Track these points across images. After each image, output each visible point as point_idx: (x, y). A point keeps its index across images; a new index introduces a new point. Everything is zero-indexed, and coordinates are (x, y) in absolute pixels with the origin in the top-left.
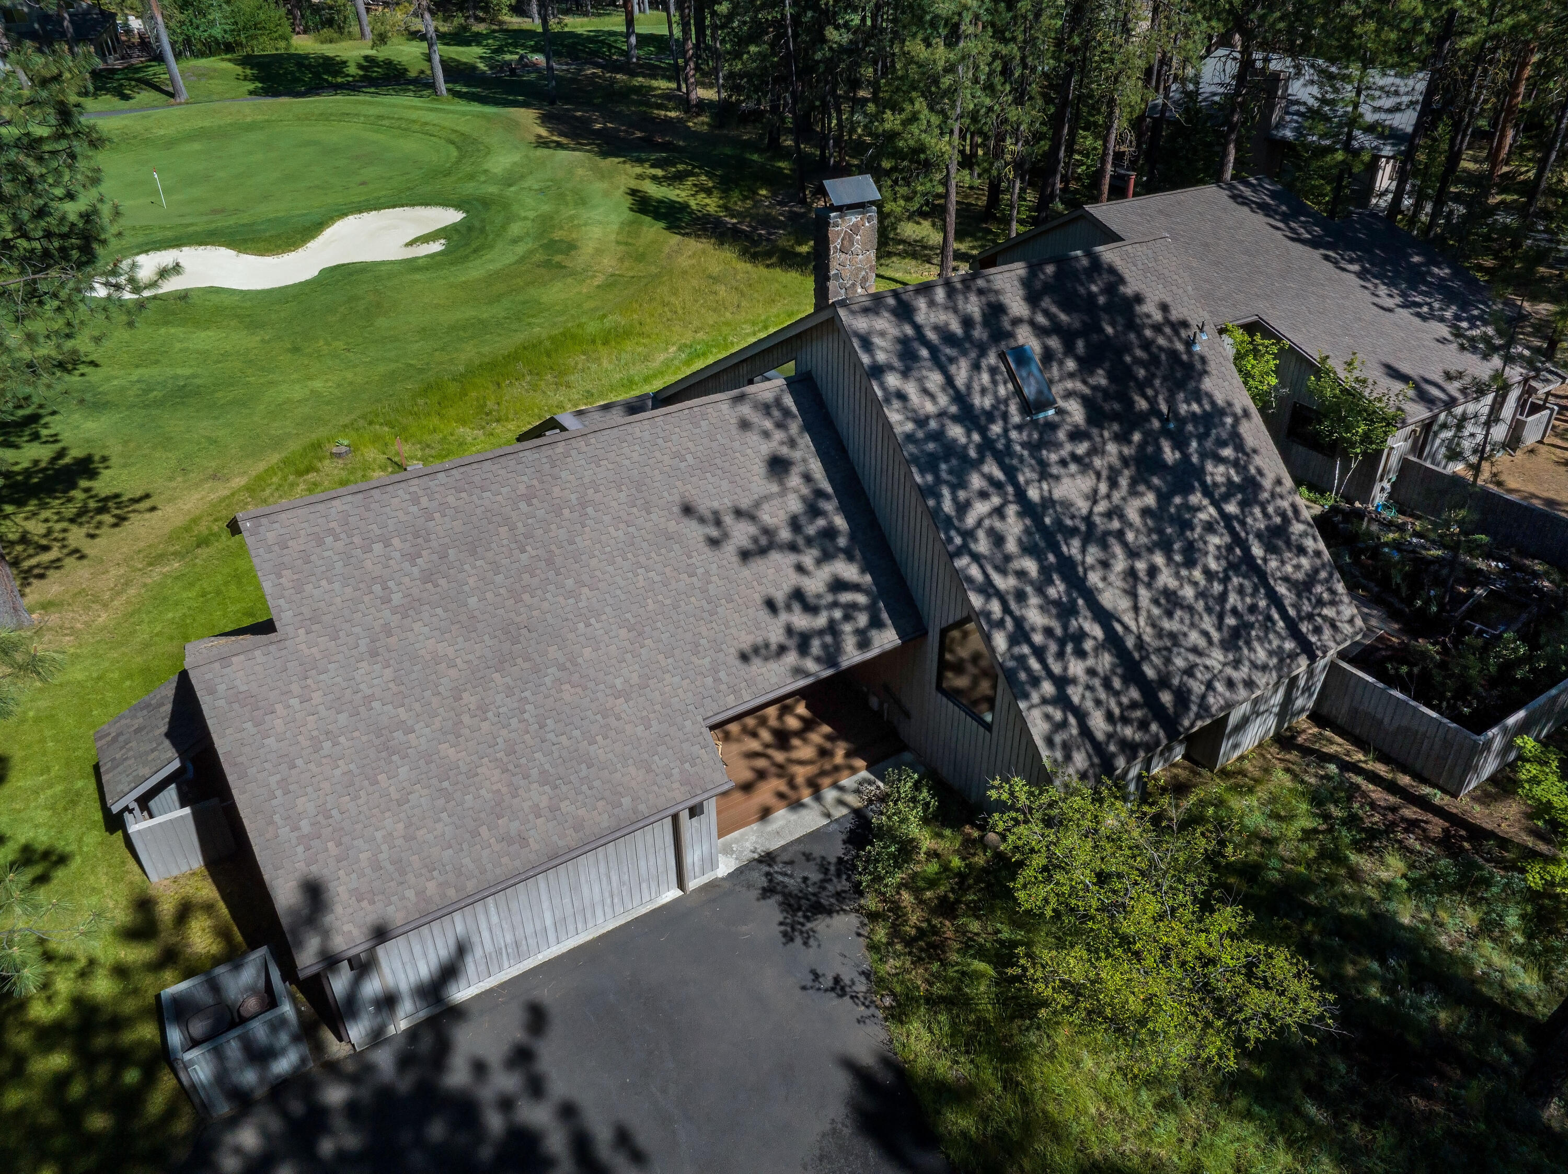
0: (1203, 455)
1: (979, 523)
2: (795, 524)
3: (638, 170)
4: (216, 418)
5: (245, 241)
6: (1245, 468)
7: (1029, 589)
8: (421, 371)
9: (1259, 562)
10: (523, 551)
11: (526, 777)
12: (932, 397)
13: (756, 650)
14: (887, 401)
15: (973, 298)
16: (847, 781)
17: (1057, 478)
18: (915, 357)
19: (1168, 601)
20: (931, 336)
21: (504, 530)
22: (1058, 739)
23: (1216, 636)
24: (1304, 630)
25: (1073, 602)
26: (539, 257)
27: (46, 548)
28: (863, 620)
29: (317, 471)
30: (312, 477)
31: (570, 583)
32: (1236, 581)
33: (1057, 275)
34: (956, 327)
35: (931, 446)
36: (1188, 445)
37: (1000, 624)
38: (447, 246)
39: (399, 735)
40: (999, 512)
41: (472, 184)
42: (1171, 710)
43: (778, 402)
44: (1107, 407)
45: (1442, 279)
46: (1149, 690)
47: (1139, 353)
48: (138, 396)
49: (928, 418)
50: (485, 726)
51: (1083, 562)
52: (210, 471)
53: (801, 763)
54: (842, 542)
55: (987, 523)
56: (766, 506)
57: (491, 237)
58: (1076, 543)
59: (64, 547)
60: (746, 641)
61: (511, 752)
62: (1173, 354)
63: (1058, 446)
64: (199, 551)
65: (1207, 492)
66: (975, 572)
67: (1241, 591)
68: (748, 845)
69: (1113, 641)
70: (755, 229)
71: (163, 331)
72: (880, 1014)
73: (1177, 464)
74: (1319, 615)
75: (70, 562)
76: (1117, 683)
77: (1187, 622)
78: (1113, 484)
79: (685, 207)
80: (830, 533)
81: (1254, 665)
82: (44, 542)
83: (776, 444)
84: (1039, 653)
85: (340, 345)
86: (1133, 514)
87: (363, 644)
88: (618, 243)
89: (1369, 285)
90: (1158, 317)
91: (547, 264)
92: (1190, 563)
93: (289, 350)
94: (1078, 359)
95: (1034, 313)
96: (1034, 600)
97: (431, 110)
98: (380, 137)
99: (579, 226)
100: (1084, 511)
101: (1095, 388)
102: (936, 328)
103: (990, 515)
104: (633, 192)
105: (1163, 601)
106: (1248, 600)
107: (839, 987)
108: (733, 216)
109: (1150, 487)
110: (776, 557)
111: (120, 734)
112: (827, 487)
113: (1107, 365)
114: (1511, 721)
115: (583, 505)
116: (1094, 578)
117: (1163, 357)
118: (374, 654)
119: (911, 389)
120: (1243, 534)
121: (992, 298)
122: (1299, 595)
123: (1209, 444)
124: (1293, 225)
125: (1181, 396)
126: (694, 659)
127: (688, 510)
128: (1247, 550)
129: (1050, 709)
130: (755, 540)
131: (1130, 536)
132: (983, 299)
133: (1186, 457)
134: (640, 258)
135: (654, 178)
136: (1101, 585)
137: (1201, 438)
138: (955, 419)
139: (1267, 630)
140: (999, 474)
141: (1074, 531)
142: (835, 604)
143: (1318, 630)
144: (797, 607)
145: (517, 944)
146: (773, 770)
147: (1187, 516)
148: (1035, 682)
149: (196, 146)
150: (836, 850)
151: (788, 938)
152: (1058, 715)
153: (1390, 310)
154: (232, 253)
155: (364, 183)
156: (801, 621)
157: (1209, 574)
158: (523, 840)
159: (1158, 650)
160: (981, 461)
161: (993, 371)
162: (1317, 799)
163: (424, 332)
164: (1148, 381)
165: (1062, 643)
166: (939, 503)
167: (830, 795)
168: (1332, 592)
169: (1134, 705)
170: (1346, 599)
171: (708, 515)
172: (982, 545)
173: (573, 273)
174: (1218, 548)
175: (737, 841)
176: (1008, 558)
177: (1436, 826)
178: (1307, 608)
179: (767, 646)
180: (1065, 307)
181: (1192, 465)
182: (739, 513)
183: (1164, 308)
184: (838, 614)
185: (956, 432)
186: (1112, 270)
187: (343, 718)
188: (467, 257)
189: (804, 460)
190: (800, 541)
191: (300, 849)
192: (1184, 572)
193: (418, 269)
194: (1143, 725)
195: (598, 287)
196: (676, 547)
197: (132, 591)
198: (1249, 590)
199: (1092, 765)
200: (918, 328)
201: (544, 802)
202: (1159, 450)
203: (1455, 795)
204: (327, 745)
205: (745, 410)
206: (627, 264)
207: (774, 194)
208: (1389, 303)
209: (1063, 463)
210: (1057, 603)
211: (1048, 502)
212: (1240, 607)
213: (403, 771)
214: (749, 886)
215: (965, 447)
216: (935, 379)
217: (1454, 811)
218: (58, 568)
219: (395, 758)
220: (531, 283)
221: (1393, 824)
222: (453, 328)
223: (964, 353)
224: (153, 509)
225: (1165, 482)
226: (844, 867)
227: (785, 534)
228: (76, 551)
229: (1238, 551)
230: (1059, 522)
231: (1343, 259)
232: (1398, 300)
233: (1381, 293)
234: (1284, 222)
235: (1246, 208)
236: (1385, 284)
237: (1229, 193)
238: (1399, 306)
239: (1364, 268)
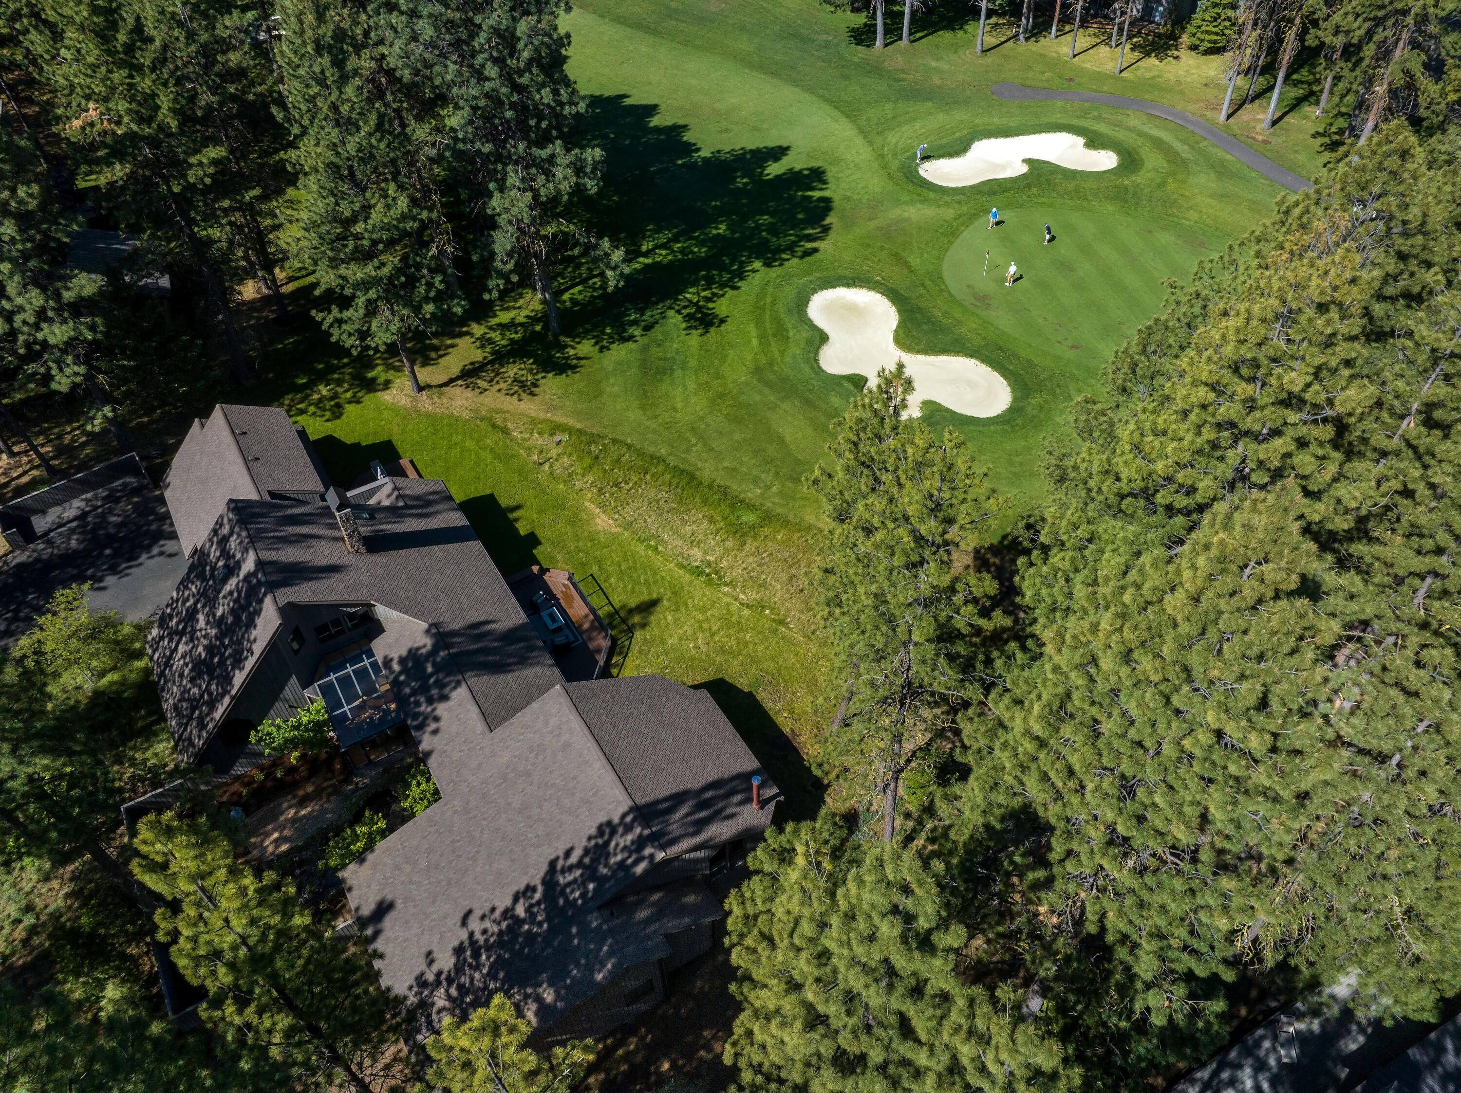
89: (497, 914)
124: (578, 873)
153: (464, 922)
208: (475, 925)
231: (531, 906)
232: (480, 938)
233: (487, 924)
234: (580, 864)
235: (593, 831)
236: (501, 932)
237: (616, 820)
238: (471, 934)
239: (519, 922)
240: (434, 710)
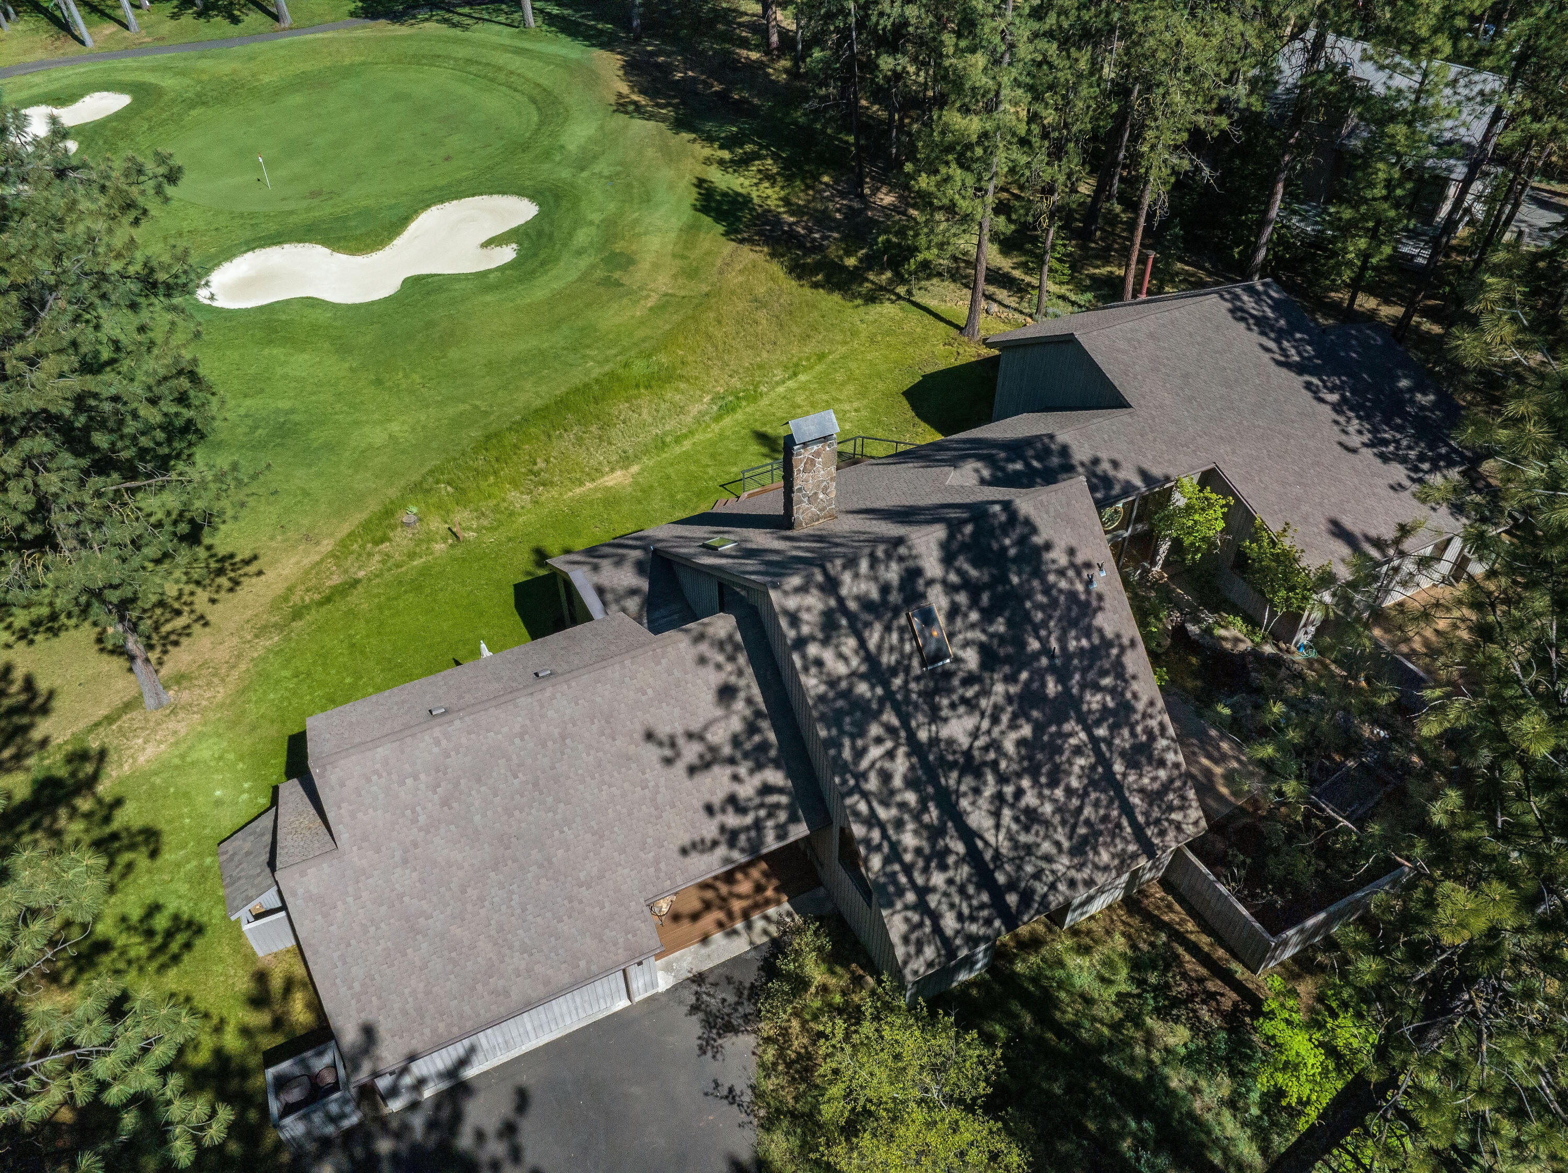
0: (1083, 686)
1: (873, 764)
2: (736, 741)
3: (707, 152)
4: (310, 466)
5: (339, 239)
6: (1122, 694)
7: (906, 817)
8: (486, 414)
9: (1119, 777)
10: (516, 777)
11: (511, 948)
12: (845, 659)
13: (694, 845)
14: (806, 669)
15: (894, 566)
16: (772, 911)
17: (946, 720)
18: (837, 627)
19: (1027, 817)
20: (852, 605)
21: (502, 762)
22: (913, 937)
23: (1066, 844)
24: (1149, 833)
25: (944, 825)
26: (599, 274)
27: (178, 613)
28: (783, 816)
29: (390, 540)
30: (385, 546)
31: (550, 800)
32: (1093, 796)
33: (974, 534)
34: (875, 595)
35: (840, 703)
36: (1071, 677)
37: (878, 848)
38: (519, 252)
39: (422, 920)
40: (890, 755)
41: (546, 166)
42: (1014, 910)
43: (730, 637)
44: (1002, 652)
45: (1422, 408)
46: (997, 893)
47: (1041, 598)
48: (246, 434)
49: (840, 679)
50: (483, 912)
51: (957, 791)
52: (303, 530)
53: (739, 897)
54: (773, 753)
55: (878, 765)
56: (712, 729)
57: (558, 246)
58: (954, 775)
59: (192, 611)
60: (685, 839)
61: (501, 929)
62: (1072, 595)
63: (950, 691)
64: (294, 624)
65: (1082, 719)
66: (863, 807)
67: (1096, 804)
68: (685, 965)
69: (973, 856)
70: (810, 231)
71: (266, 352)
72: (755, 1122)
73: (1058, 695)
74: (1167, 820)
75: (197, 628)
76: (971, 890)
77: (1042, 833)
78: (995, 720)
79: (746, 200)
80: (763, 747)
81: (1096, 867)
82: (176, 605)
83: (727, 674)
84: (908, 869)
85: (416, 378)
86: (1009, 746)
87: (398, 854)
88: (674, 256)
89: (1342, 419)
90: (1063, 561)
91: (607, 282)
92: (1053, 783)
93: (372, 382)
94: (982, 611)
95: (947, 572)
96: (910, 826)
97: (519, 51)
98: (467, 90)
99: (639, 235)
100: (965, 746)
101: (991, 636)
102: (858, 598)
103: (882, 757)
104: (700, 183)
105: (1022, 818)
106: (1102, 812)
107: (731, 1096)
108: (792, 214)
109: (1029, 719)
110: (716, 769)
111: (234, 854)
112: (763, 707)
113: (1007, 614)
114: (1310, 922)
115: (563, 738)
116: (964, 803)
117: (1062, 598)
118: (405, 861)
119: (828, 656)
120: (1108, 755)
121: (910, 563)
122: (1151, 805)
123: (1091, 676)
124: (1286, 344)
125: (1073, 633)
126: (642, 854)
127: (649, 736)
128: (1108, 766)
129: (910, 914)
130: (701, 757)
131: (1003, 765)
132: (903, 565)
133: (1067, 689)
134: (692, 273)
135: (721, 162)
136: (969, 809)
137: (1084, 671)
138: (863, 677)
139: (1113, 836)
140: (895, 722)
141: (954, 765)
142: (762, 805)
143: (1162, 833)
144: (730, 810)
145: (506, 1042)
146: (717, 902)
147: (1059, 742)
148: (901, 892)
149: (297, 99)
150: (750, 976)
151: (703, 1051)
152: (916, 918)
153: (1353, 451)
154: (327, 251)
155: (447, 159)
156: (732, 820)
157: (1069, 792)
158: (506, 993)
159: (1012, 860)
160: (880, 711)
161: (902, 630)
162: (1138, 965)
163: (491, 366)
164: (1044, 624)
165: (928, 860)
166: (840, 753)
167: (759, 924)
168: (1183, 798)
169: (982, 906)
170: (1195, 804)
171: (665, 739)
172: (873, 784)
173: (630, 292)
174: (1082, 768)
175: (677, 960)
176: (892, 793)
177: (1229, 998)
178: (1156, 813)
179: (703, 841)
180: (975, 564)
181: (1071, 695)
182: (690, 736)
183: (1071, 552)
184: (762, 813)
185: (862, 688)
186: (1027, 522)
187: (384, 909)
188: (533, 272)
189: (748, 686)
190: (739, 755)
191: (353, 1002)
192: (1047, 792)
193: (490, 288)
194: (988, 922)
195: (651, 309)
196: (634, 766)
197: (243, 667)
198: (1104, 803)
199: (939, 955)
200: (841, 600)
201: (523, 966)
202: (1044, 685)
203: (1254, 972)
204: (372, 929)
205: (704, 648)
206: (680, 281)
207: (837, 181)
208: (1355, 440)
209: (953, 706)
210: (928, 827)
211: (934, 741)
212: (1093, 817)
213: (424, 946)
214: (680, 1002)
215: (869, 701)
216: (849, 644)
217: (1250, 986)
218: (188, 635)
219: (419, 937)
220: (588, 305)
221: (1195, 995)
222: (516, 361)
223: (878, 617)
224: (260, 573)
225: (1043, 712)
226: (754, 992)
227: (727, 750)
228: (202, 617)
229: (1100, 770)
230: (941, 759)
231: (1325, 387)
232: (1366, 437)
233: (1351, 429)
234: (1278, 341)
235: (1242, 325)
236: (1359, 417)
237: (1229, 305)
238: (1365, 445)
239: (1344, 399)
240: (1082, 464)
